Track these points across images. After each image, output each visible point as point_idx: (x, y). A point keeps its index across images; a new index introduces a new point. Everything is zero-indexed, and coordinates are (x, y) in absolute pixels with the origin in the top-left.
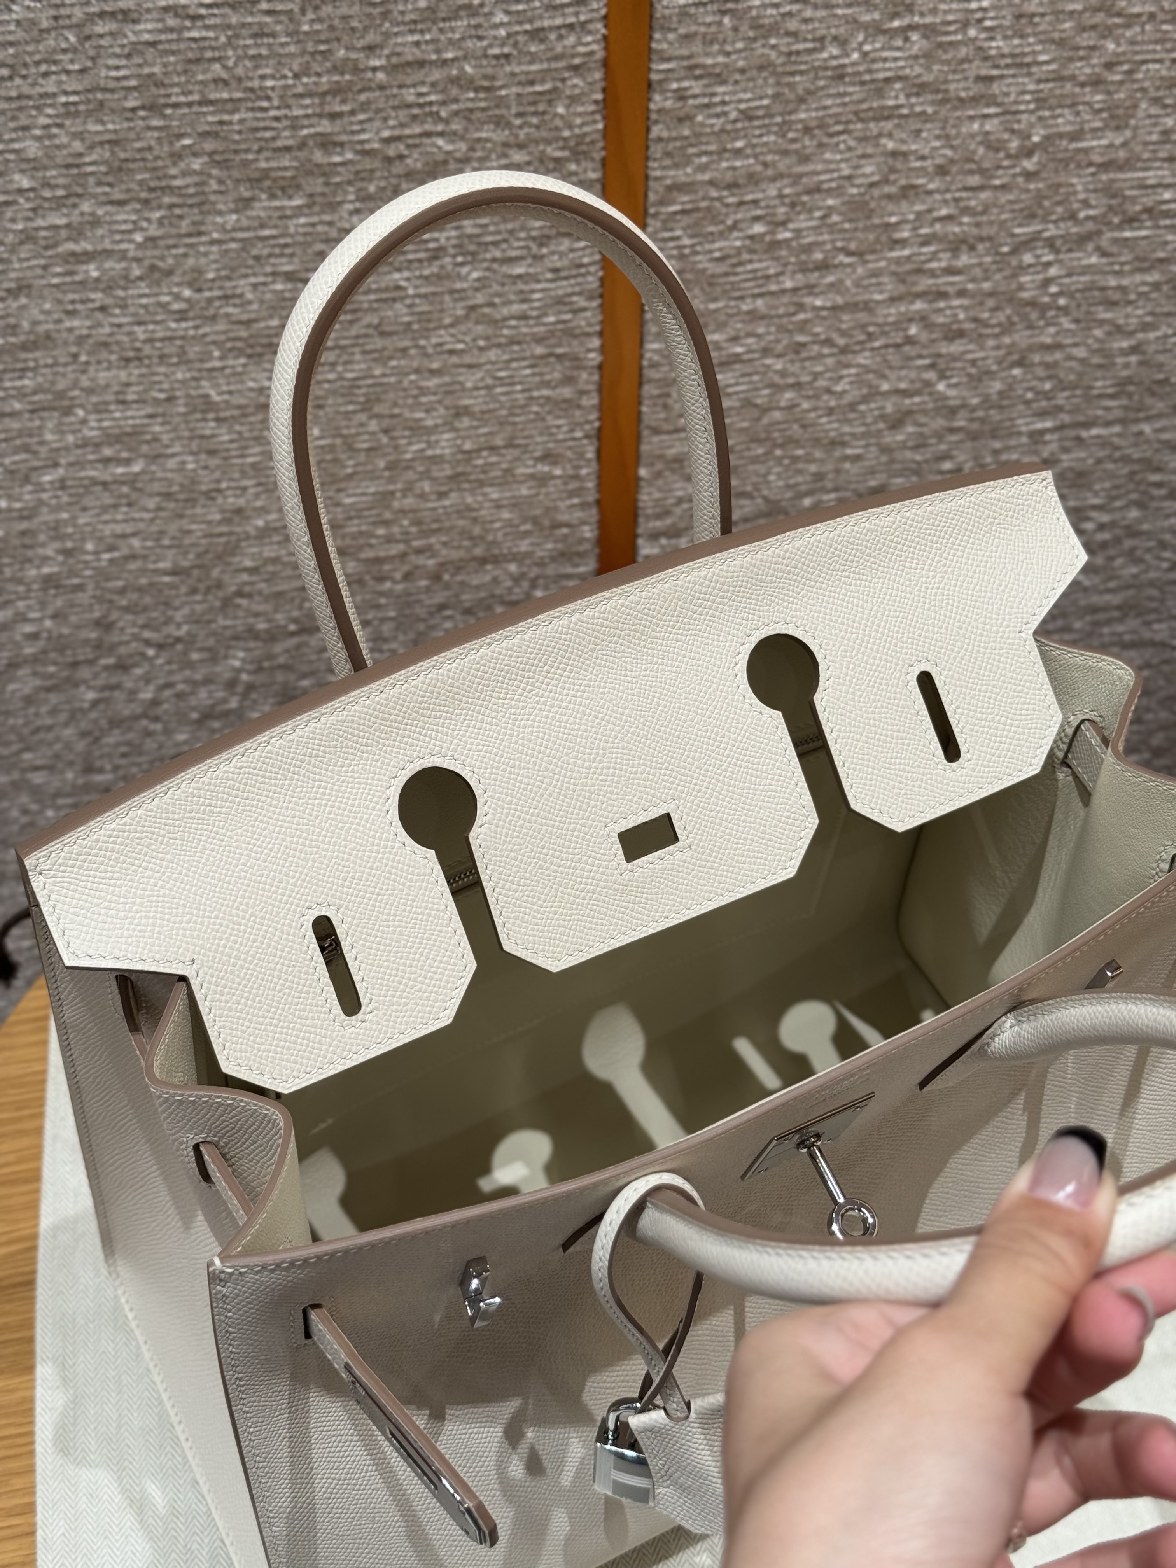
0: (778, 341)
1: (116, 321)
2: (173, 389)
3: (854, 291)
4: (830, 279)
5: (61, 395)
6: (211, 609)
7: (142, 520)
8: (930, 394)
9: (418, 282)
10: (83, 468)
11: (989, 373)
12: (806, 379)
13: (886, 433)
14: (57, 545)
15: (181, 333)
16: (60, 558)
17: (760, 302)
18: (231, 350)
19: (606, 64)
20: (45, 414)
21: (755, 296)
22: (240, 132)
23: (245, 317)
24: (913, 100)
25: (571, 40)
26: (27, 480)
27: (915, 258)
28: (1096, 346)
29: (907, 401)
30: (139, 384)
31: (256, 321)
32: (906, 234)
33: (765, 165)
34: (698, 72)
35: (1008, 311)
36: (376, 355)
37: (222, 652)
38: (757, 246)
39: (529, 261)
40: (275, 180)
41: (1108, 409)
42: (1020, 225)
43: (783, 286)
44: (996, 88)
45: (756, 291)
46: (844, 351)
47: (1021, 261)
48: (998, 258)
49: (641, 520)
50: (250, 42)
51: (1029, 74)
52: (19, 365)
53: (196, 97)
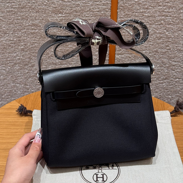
1: (35, 5)
2: (43, 18)
3: (152, 13)
5: (27, 16)
6: (47, 58)
7: (37, 40)
8: (165, 34)
9: (82, 4)
10: (29, 30)
11: (175, 31)
13: (157, 40)
14: (24, 43)
15: (45, 8)
16: (24, 45)
17: (136, 14)
18: (53, 12)
20: (24, 20)
21: (136, 12)
23: (55, 7)
26: (20, 31)
27: (163, 9)
30: (38, 16)
31: (57, 7)
32: (161, 4)
35: (178, 21)
36: (75, 16)
37: (48, 66)
38: (136, 3)
39: (99, 2)
42: (180, 5)
43: (140, 11)
45: (136, 11)
47: (180, 12)
48: (177, 11)
49: (116, 51)
52: (21, 11)
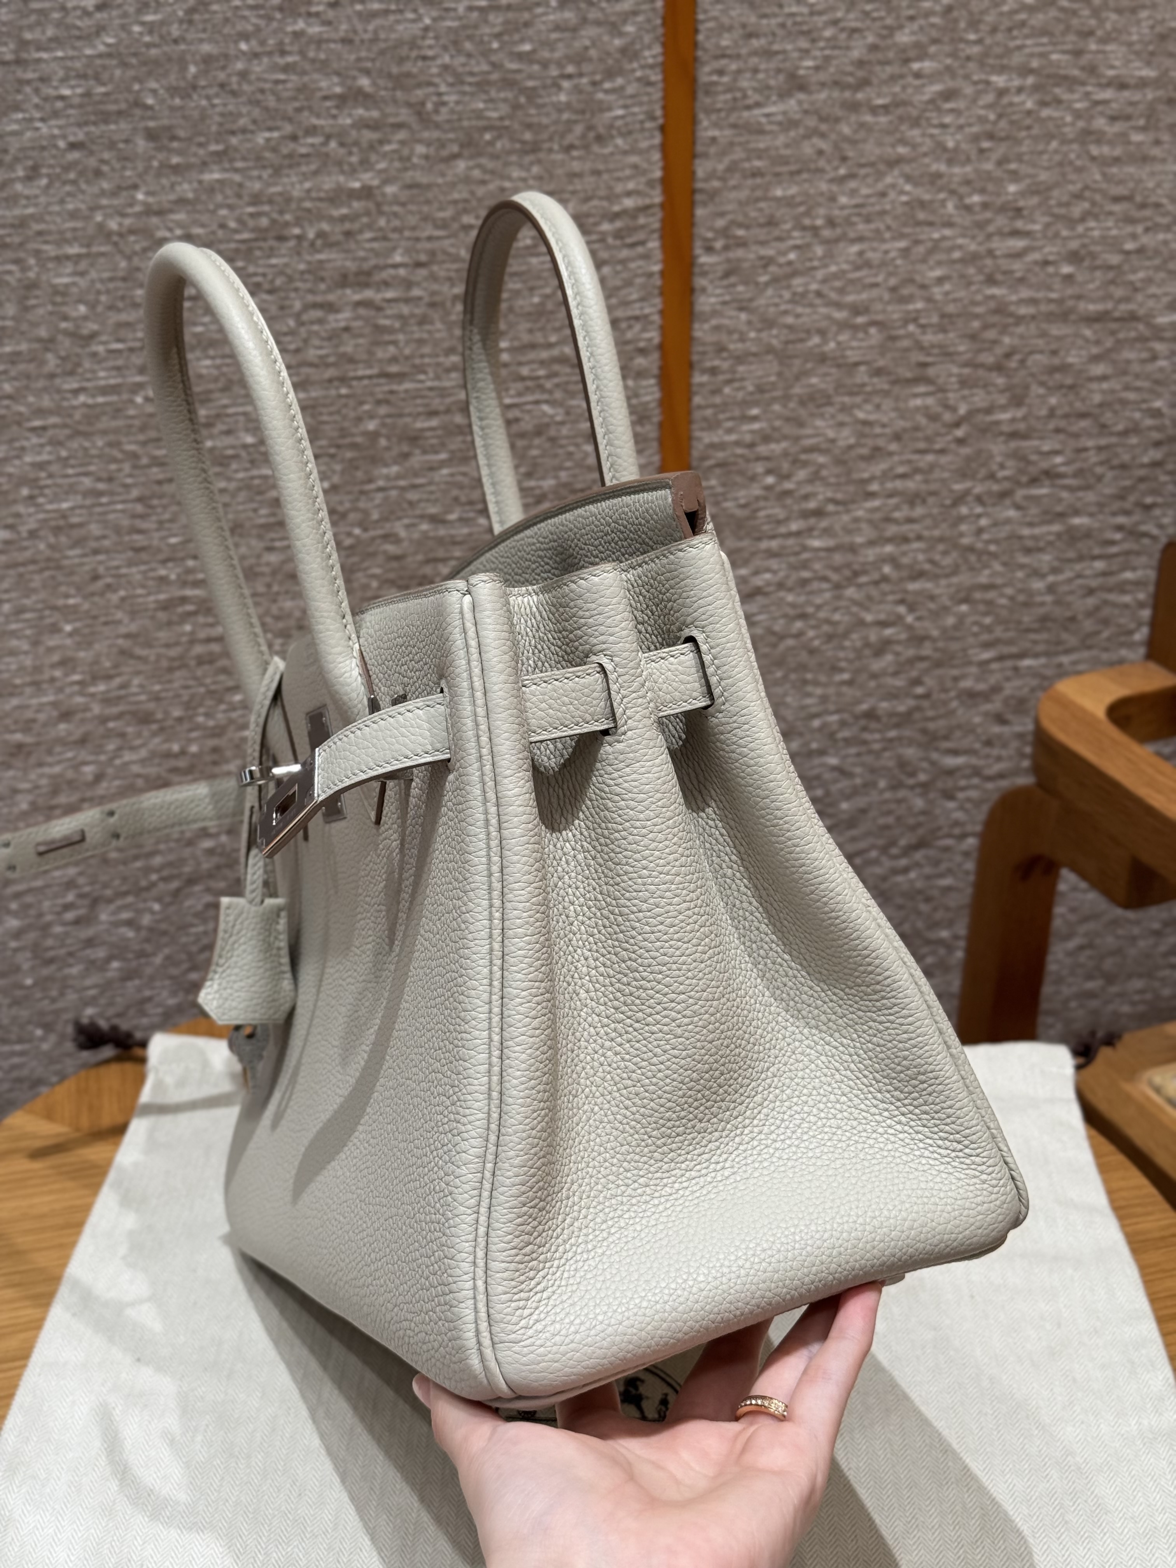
0: (787, 577)
4: (824, 523)
12: (810, 610)
19: (661, 347)
22: (404, 400)
24: (875, 380)
25: (638, 327)
28: (1020, 586)
29: (888, 632)
33: (774, 429)
34: (725, 355)
40: (426, 438)
41: (1035, 642)
44: (931, 372)
46: (838, 586)
50: (415, 328)
51: (953, 362)
53: (375, 371)
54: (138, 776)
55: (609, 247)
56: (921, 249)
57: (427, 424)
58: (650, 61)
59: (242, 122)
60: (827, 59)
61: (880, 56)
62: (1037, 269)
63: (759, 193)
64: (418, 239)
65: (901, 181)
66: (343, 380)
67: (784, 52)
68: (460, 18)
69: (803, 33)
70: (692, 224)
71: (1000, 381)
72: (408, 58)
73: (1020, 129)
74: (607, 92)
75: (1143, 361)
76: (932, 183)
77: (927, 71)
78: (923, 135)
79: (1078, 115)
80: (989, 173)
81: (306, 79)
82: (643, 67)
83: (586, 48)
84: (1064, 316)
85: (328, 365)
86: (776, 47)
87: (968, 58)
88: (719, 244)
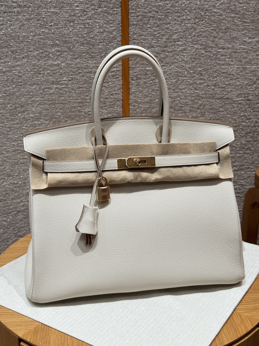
54: (8, 188)
55: (110, 78)
56: (180, 81)
57: (71, 114)
58: (119, 40)
59: (31, 50)
60: (158, 41)
61: (169, 40)
62: (206, 87)
63: (143, 69)
64: (69, 75)
65: (175, 67)
66: (53, 104)
67: (148, 39)
68: (78, 30)
69: (152, 35)
70: (129, 74)
71: (199, 111)
72: (67, 37)
73: (201, 57)
74: (109, 46)
75: (231, 108)
76: (181, 68)
77: (180, 44)
78: (179, 57)
79: (214, 54)
80: (195, 66)
81: (45, 41)
82: (117, 41)
83: (105, 37)
84: (213, 98)
85: (49, 101)
86: (146, 38)
87: (189, 42)
88: (135, 79)
